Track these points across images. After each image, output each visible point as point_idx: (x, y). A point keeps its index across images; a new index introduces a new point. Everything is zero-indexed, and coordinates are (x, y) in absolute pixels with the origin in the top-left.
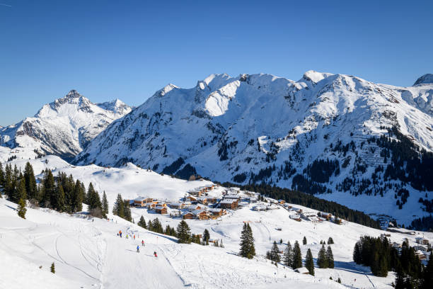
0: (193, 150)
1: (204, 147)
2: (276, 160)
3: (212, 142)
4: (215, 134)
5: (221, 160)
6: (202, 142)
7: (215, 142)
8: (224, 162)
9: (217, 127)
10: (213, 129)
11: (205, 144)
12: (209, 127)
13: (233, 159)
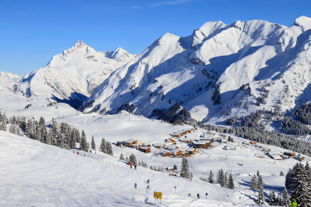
0: (189, 95)
1: (199, 93)
2: (265, 103)
3: (207, 87)
4: (210, 80)
5: (214, 104)
6: (197, 88)
7: (209, 87)
8: (217, 106)
9: (211, 74)
10: (208, 75)
11: (200, 89)
12: (204, 73)
13: (226, 104)
